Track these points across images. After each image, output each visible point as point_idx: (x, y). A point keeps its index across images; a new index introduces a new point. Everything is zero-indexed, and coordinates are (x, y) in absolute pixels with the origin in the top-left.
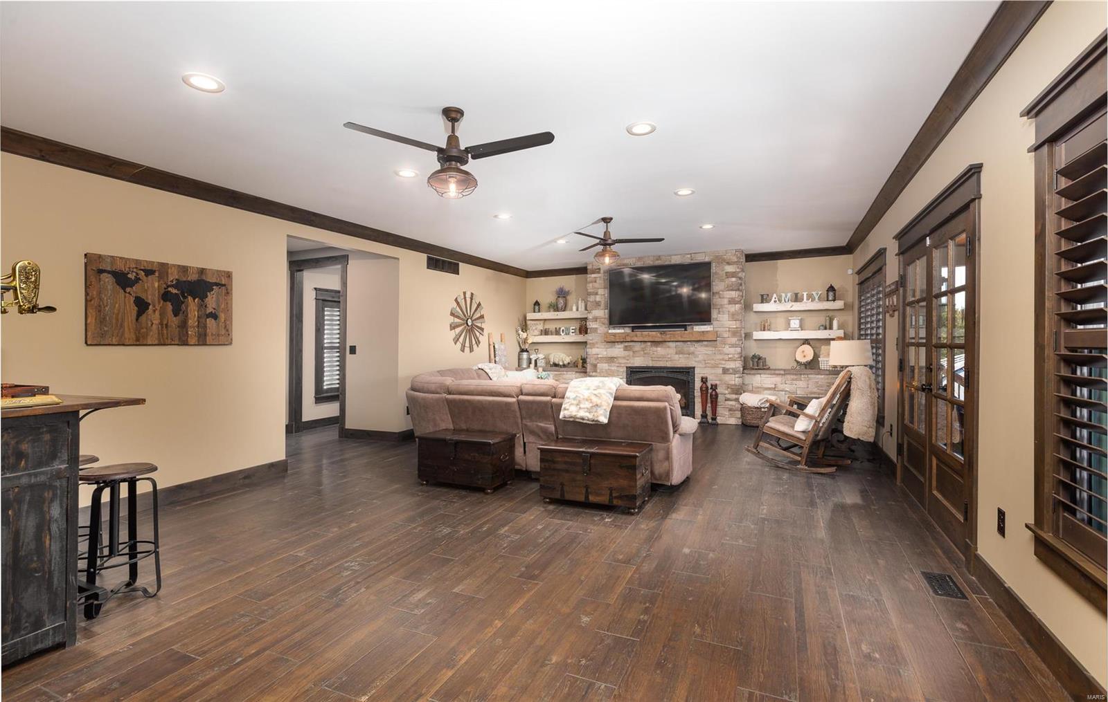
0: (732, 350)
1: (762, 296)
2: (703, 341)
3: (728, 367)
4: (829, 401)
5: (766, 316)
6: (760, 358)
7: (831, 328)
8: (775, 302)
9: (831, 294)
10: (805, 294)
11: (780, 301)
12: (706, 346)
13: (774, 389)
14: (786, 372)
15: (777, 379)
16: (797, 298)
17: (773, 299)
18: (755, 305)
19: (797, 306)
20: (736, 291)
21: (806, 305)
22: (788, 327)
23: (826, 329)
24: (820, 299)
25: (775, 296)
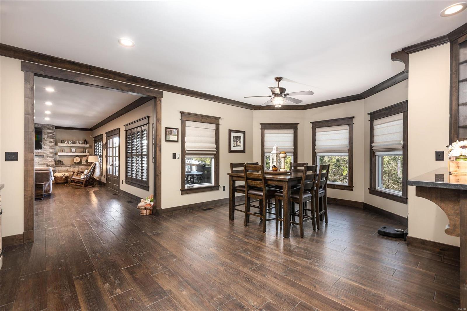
0: (51, 159)
1: (62, 141)
2: (38, 155)
3: (49, 164)
4: (90, 170)
5: (62, 148)
6: (61, 161)
7: (85, 152)
8: (67, 143)
9: (85, 142)
10: (77, 142)
11: (68, 143)
12: (39, 157)
13: (67, 171)
14: (71, 166)
15: (68, 168)
16: (74, 143)
17: (66, 142)
18: (59, 144)
19: (74, 145)
20: (52, 138)
21: (77, 145)
22: (71, 151)
23: (84, 152)
24: (82, 143)
25: (66, 141)
